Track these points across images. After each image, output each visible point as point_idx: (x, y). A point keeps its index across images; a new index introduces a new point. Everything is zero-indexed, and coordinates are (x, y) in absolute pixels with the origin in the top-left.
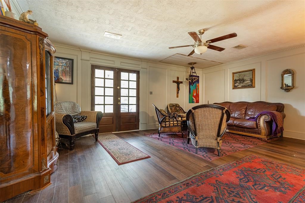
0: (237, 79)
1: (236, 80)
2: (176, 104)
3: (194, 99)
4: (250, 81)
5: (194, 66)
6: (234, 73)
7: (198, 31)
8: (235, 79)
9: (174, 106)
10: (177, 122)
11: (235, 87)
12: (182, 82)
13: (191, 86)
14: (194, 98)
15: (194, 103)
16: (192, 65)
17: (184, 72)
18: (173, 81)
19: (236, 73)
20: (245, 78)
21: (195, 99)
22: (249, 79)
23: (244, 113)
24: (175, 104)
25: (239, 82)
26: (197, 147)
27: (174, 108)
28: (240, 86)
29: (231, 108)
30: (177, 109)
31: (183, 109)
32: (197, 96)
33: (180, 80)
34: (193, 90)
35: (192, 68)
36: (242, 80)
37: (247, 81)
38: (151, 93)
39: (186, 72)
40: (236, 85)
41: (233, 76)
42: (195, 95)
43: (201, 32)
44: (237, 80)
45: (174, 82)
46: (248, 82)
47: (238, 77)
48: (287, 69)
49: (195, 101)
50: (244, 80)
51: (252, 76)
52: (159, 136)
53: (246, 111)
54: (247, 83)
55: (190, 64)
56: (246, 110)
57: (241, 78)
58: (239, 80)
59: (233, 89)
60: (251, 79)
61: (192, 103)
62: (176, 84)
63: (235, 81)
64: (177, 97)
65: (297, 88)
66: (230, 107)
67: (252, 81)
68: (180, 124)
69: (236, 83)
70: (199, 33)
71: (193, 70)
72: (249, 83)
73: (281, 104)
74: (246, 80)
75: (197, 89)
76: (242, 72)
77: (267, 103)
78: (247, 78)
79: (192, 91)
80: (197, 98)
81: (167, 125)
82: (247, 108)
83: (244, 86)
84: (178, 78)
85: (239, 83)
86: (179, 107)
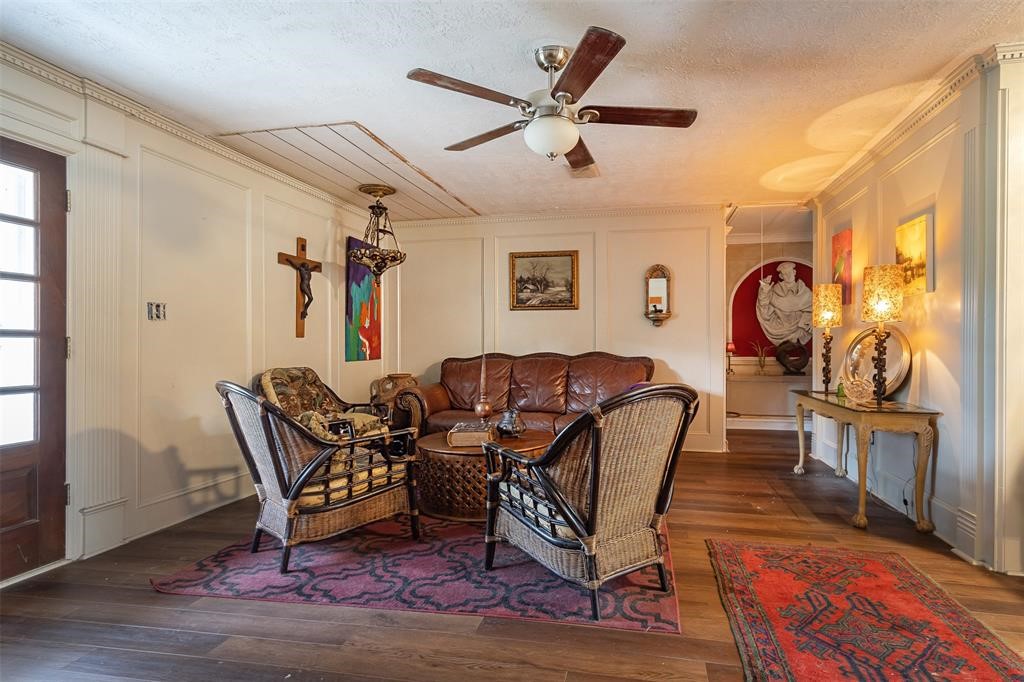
0: (525, 277)
1: (521, 280)
2: (306, 371)
3: (363, 345)
4: (564, 289)
5: (385, 201)
6: (514, 257)
7: (545, 49)
8: (517, 276)
9: (293, 379)
10: (390, 469)
11: (519, 304)
12: (317, 267)
13: (354, 286)
14: (365, 340)
15: (365, 359)
16: (377, 197)
17: (328, 219)
18: (280, 254)
19: (523, 257)
20: (551, 276)
21: (367, 343)
22: (563, 282)
23: (561, 391)
24: (299, 369)
25: (531, 287)
26: (596, 584)
27: (294, 392)
28: (534, 302)
29: (518, 377)
30: (309, 394)
31: (333, 393)
32: (373, 333)
33: (311, 255)
34: (361, 304)
35: (378, 210)
36: (540, 282)
37: (558, 285)
38: (156, 311)
39: (334, 221)
40: (523, 295)
41: (514, 265)
42: (367, 325)
43: (555, 57)
44: (527, 282)
45: (284, 259)
46: (559, 290)
47: (527, 270)
48: (658, 266)
49: (368, 352)
50: (548, 282)
51: (570, 272)
52: (285, 570)
53: (567, 386)
54: (558, 293)
55: (369, 189)
56: (567, 381)
57: (537, 274)
58: (533, 281)
59: (513, 308)
60: (567, 281)
61: (358, 360)
62: (290, 274)
63: (519, 283)
64: (300, 333)
65: (677, 316)
66: (515, 372)
67: (571, 286)
68: (402, 475)
69: (522, 291)
70: (546, 58)
71: (382, 220)
72: (563, 294)
73: (650, 360)
74: (553, 282)
75: (373, 302)
76: (543, 256)
77: (616, 357)
78: (557, 275)
79: (358, 306)
80: (375, 339)
81: (334, 496)
82: (571, 374)
83: (549, 302)
84: (302, 245)
85: (532, 291)
86: (315, 381)
